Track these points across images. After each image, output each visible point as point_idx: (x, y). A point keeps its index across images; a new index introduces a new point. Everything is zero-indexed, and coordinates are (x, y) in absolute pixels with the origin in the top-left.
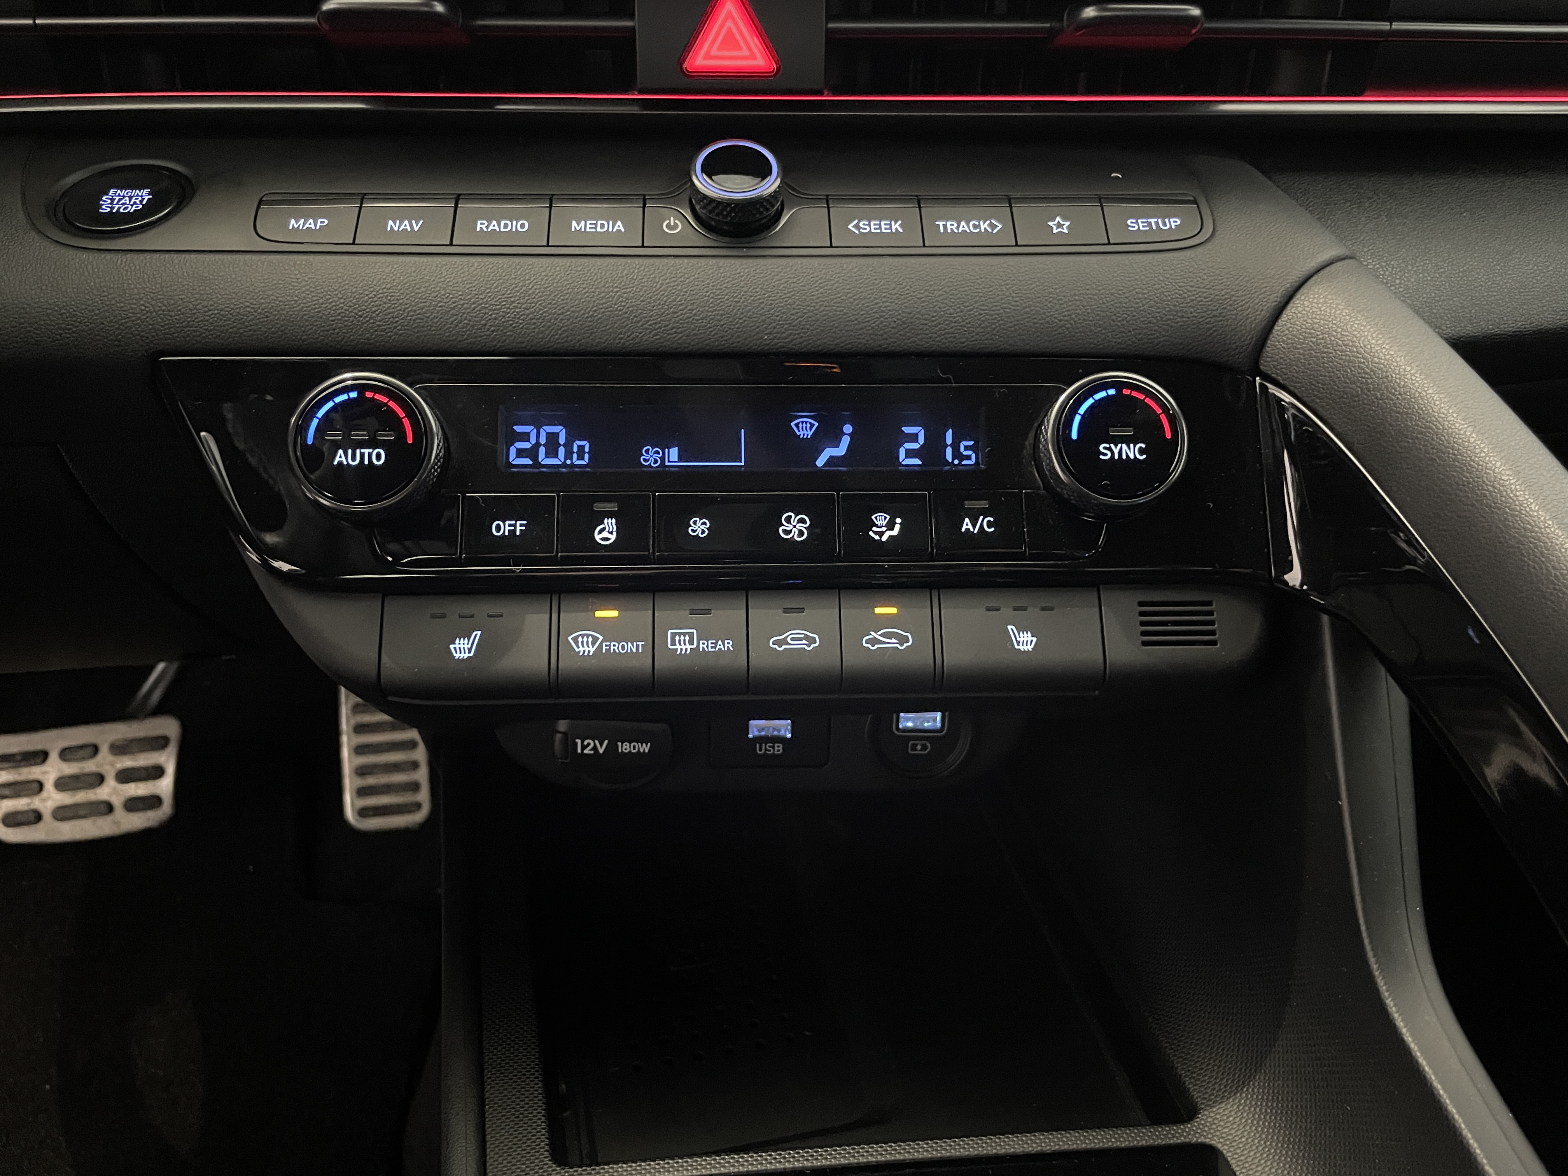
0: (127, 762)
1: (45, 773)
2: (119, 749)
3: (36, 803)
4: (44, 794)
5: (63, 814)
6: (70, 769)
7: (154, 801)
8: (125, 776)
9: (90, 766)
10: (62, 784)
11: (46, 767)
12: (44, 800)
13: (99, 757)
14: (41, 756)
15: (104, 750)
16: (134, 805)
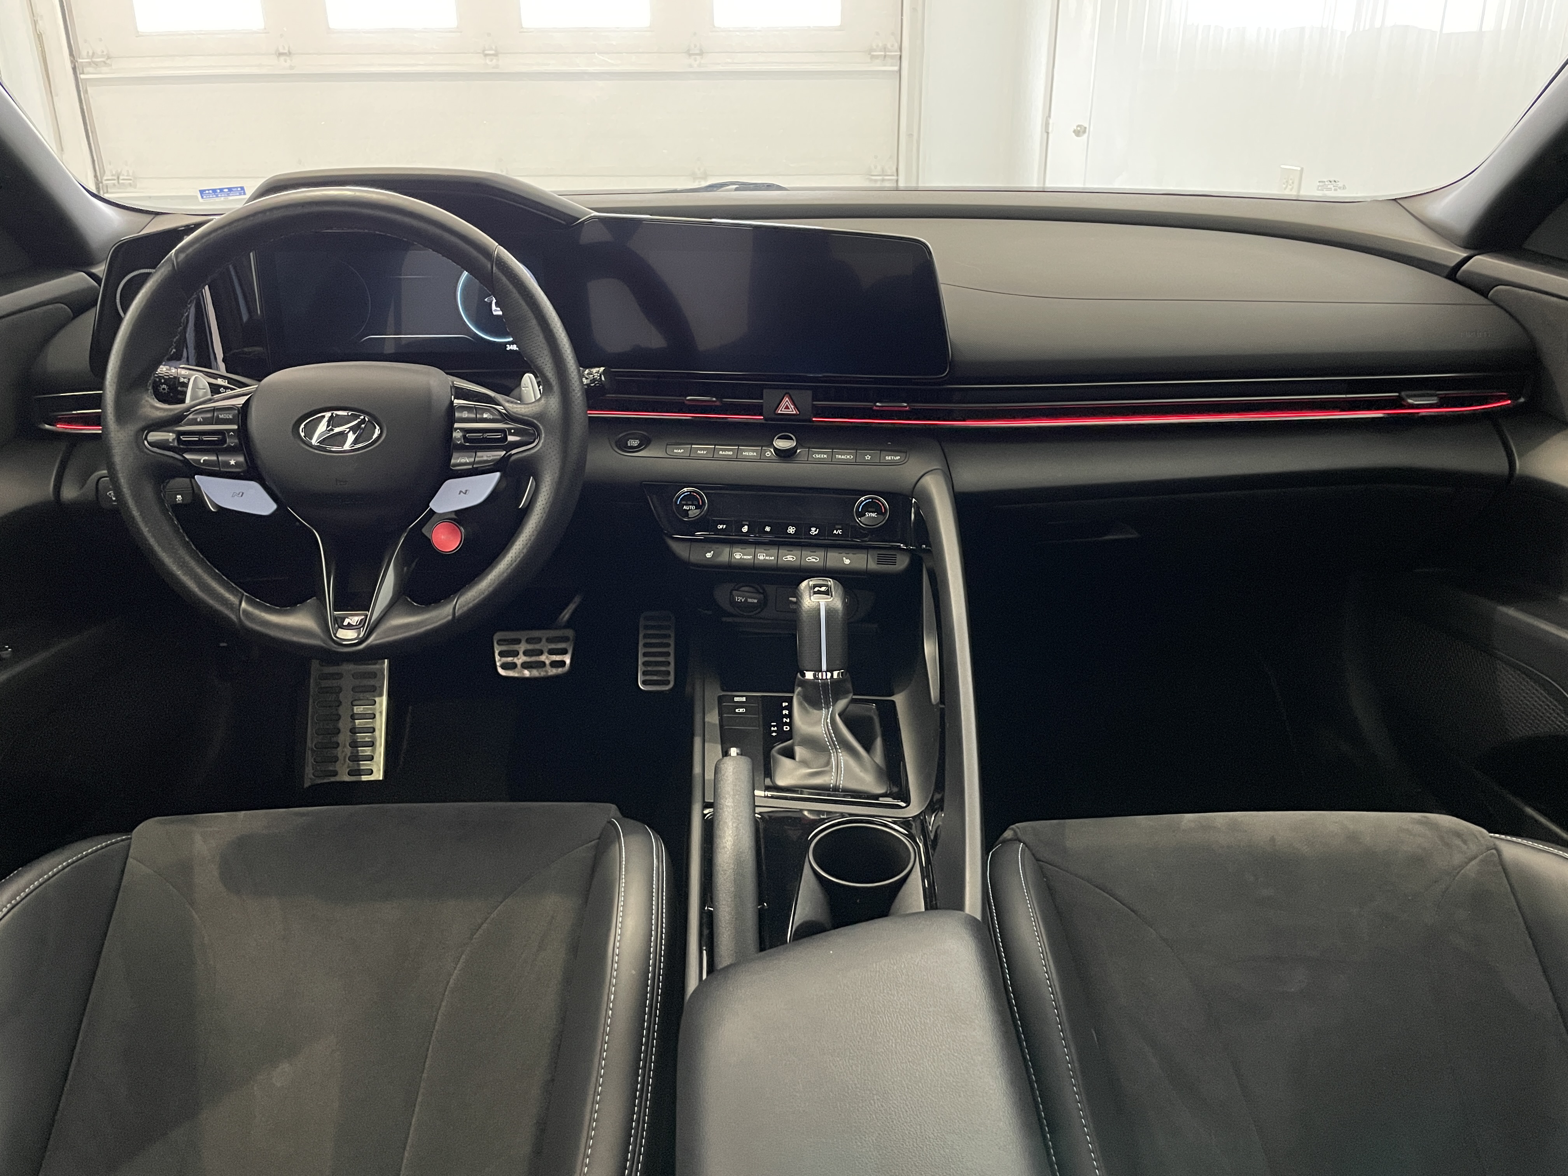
0: (553, 646)
1: (520, 648)
2: (549, 640)
3: (515, 660)
4: (519, 656)
5: (525, 665)
6: (530, 647)
7: (563, 663)
8: (552, 652)
9: (537, 647)
10: (526, 653)
11: (520, 645)
12: (519, 659)
13: (542, 643)
14: (518, 641)
15: (544, 640)
16: (554, 664)
